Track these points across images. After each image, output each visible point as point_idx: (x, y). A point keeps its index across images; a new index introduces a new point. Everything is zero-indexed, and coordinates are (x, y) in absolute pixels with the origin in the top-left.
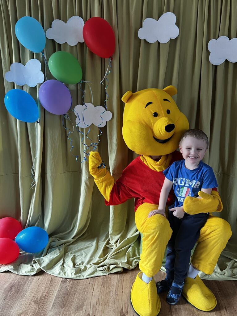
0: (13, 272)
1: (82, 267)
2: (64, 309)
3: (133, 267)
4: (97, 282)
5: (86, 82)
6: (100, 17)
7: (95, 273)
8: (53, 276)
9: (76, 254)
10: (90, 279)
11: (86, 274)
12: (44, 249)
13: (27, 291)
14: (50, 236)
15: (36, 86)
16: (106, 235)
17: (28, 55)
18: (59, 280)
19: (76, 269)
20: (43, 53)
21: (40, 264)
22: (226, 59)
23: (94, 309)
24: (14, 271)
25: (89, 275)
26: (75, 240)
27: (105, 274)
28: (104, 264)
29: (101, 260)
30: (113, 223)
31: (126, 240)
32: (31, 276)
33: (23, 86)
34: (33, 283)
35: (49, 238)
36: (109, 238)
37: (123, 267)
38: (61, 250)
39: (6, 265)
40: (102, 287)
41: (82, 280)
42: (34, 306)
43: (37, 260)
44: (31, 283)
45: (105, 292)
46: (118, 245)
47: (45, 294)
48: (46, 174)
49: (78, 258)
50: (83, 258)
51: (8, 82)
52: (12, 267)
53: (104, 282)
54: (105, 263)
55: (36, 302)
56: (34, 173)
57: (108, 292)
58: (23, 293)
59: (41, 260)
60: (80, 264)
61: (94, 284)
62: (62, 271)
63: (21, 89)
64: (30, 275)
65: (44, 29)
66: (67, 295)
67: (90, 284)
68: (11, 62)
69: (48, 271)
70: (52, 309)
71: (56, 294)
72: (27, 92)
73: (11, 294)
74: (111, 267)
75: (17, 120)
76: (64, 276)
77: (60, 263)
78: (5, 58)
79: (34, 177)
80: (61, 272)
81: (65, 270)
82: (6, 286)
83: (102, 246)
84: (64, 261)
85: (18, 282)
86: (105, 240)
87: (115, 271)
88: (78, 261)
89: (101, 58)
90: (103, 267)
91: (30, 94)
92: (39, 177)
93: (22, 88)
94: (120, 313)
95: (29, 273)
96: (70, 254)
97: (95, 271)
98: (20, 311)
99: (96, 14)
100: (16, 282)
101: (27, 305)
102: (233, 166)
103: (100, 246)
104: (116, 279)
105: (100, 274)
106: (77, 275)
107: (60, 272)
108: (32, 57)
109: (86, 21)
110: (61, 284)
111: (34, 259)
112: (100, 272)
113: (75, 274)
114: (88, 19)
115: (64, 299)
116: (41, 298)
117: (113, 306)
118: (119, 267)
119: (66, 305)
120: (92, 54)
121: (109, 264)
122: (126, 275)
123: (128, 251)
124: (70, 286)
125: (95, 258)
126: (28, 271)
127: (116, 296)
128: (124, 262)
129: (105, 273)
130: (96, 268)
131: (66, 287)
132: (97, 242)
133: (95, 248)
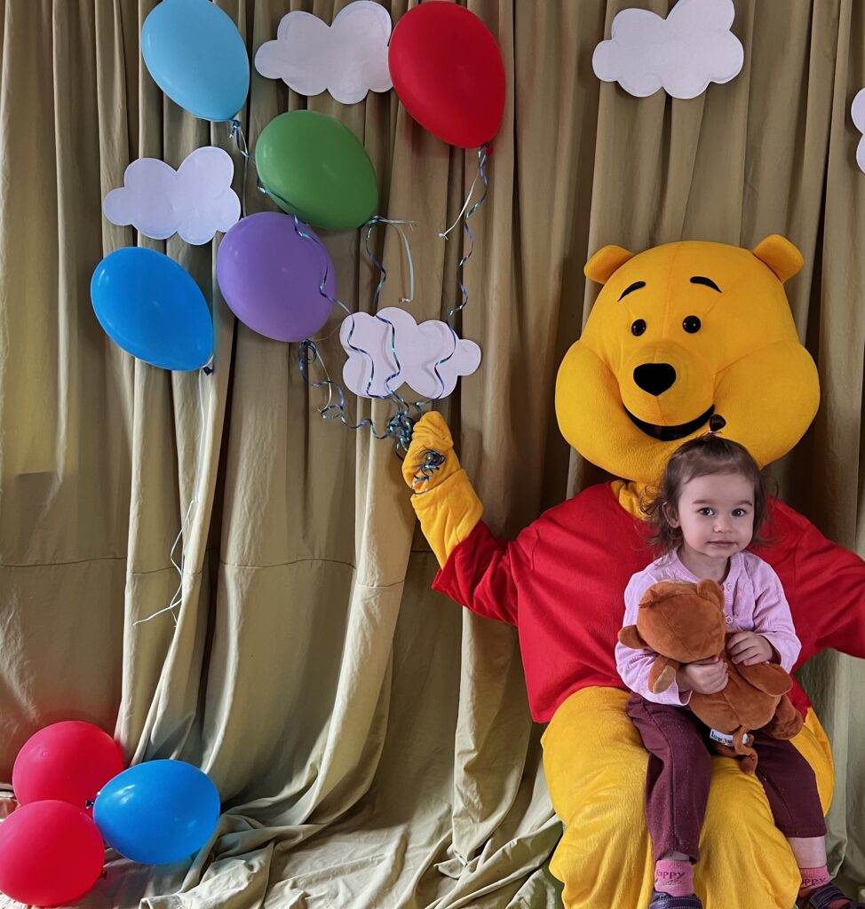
5: (392, 222)
9: (314, 892)
16: (439, 819)
17: (190, 133)
31: (514, 850)
33: (165, 241)
36: (451, 835)
38: (255, 871)
46: (482, 864)
48: (224, 562)
51: (115, 226)
63: (158, 250)
68: (132, 156)
72: (180, 264)
75: (136, 359)
83: (418, 867)
86: (430, 843)
89: (452, 148)
91: (189, 271)
92: (195, 575)
93: (161, 245)
96: (287, 889)
103: (409, 867)
108: (204, 140)
109: (399, 19)
111: (144, 901)
132: (402, 849)
133: (390, 870)
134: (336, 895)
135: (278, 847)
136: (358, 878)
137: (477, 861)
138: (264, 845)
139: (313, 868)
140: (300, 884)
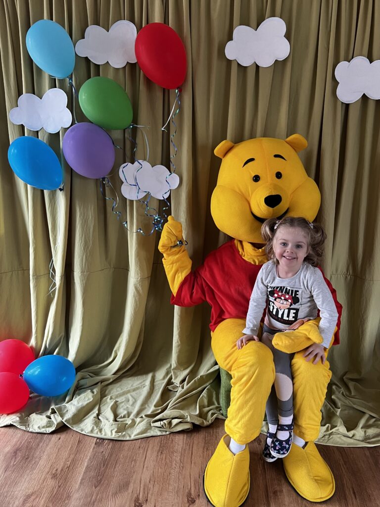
0: (18, 427)
1: (129, 421)
2: (98, 488)
3: (208, 422)
4: (151, 446)
5: (138, 126)
6: (163, 23)
7: (149, 431)
8: (81, 435)
9: (119, 400)
10: (140, 440)
11: (134, 433)
12: (68, 390)
13: (40, 457)
14: (78, 369)
15: (59, 132)
16: (167, 369)
17: (46, 82)
18: (92, 441)
19: (118, 424)
20: (71, 78)
21: (62, 416)
22: (364, 94)
23: (146, 489)
24: (21, 425)
25: (138, 434)
26: (117, 376)
27: (164, 433)
28: (163, 416)
29: (158, 410)
30: (178, 351)
31: (198, 380)
32: (48, 434)
33: (37, 132)
34: (49, 446)
35: (76, 374)
36: (172, 375)
37: (192, 423)
38: (95, 393)
39: (8, 414)
40: (160, 453)
41: (127, 442)
42: (51, 483)
43: (57, 409)
44: (47, 445)
45: (163, 461)
46: (185, 387)
47: (69, 463)
48: (73, 271)
49: (122, 406)
50: (130, 407)
51: (14, 124)
52: (18, 419)
53: (162, 445)
54: (165, 416)
55: (54, 476)
56: (54, 270)
57: (168, 462)
58: (34, 462)
59: (63, 409)
60: (124, 417)
61: (146, 449)
62: (97, 427)
63: (34, 136)
64: (45, 432)
65: (72, 39)
66: (104, 465)
67: (141, 449)
68: (20, 93)
69: (74, 426)
70: (79, 488)
71: (86, 464)
72: (45, 142)
73: (15, 463)
74: (175, 421)
75: (29, 186)
76: (99, 435)
77: (94, 413)
78: (10, 87)
79: (53, 277)
80: (95, 428)
81: (102, 425)
82: (7, 449)
83: (160, 388)
84: (99, 410)
85: (26, 444)
86: (164, 379)
87: (179, 428)
88: (122, 412)
89: (164, 89)
90: (162, 422)
91: (49, 145)
92: (61, 277)
93: (36, 136)
94: (187, 496)
95: (44, 429)
96: (108, 400)
97: (149, 427)
98: (30, 490)
99: (157, 18)
100: (24, 443)
101: (41, 481)
102: (370, 264)
103: (156, 388)
104: (181, 441)
105: (156, 432)
106: (120, 434)
107: (93, 428)
108: (53, 85)
109: (139, 28)
110: (94, 448)
111: (52, 407)
112: (157, 430)
113: (116, 432)
114: (143, 26)
115: (99, 473)
116: (62, 470)
117: (176, 485)
118: (187, 422)
119: (102, 482)
120: (149, 82)
121: (171, 417)
122: (197, 435)
123: (201, 396)
124: (108, 451)
125: (148, 406)
126: (43, 425)
127: (182, 469)
128: (194, 414)
129: (164, 431)
130: (150, 422)
131: (103, 452)
132: (152, 381)
133: (149, 390)
134: (128, 401)
135: (102, 384)
136: (136, 394)
137: (184, 385)
138: (97, 384)
139: (117, 391)
140: (113, 397)
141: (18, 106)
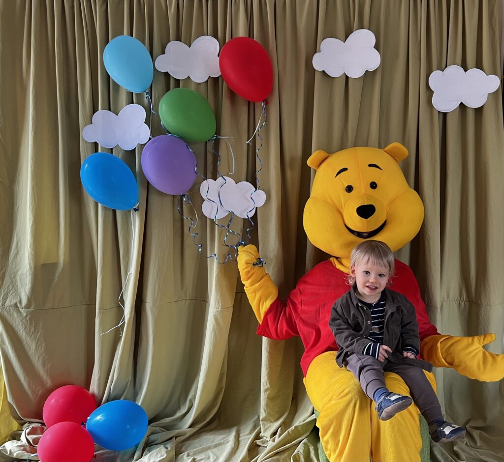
5: (222, 137)
6: (247, 37)
9: (198, 458)
15: (135, 149)
17: (123, 97)
22: (461, 103)
26: (193, 430)
31: (292, 431)
33: (112, 149)
35: (148, 426)
36: (260, 428)
38: (169, 449)
48: (144, 302)
51: (86, 142)
63: (108, 152)
65: (152, 57)
68: (95, 109)
75: (99, 204)
78: (85, 104)
79: (122, 309)
83: (247, 443)
86: (251, 433)
89: (249, 102)
91: (125, 161)
92: (131, 308)
96: (185, 457)
99: (241, 32)
102: (485, 286)
103: (242, 443)
108: (131, 100)
109: (222, 44)
114: (227, 41)
132: (237, 436)
134: (209, 458)
135: (177, 439)
136: (218, 450)
137: (275, 438)
138: (170, 439)
139: (196, 447)
140: (191, 454)
141: (92, 123)
